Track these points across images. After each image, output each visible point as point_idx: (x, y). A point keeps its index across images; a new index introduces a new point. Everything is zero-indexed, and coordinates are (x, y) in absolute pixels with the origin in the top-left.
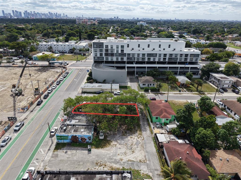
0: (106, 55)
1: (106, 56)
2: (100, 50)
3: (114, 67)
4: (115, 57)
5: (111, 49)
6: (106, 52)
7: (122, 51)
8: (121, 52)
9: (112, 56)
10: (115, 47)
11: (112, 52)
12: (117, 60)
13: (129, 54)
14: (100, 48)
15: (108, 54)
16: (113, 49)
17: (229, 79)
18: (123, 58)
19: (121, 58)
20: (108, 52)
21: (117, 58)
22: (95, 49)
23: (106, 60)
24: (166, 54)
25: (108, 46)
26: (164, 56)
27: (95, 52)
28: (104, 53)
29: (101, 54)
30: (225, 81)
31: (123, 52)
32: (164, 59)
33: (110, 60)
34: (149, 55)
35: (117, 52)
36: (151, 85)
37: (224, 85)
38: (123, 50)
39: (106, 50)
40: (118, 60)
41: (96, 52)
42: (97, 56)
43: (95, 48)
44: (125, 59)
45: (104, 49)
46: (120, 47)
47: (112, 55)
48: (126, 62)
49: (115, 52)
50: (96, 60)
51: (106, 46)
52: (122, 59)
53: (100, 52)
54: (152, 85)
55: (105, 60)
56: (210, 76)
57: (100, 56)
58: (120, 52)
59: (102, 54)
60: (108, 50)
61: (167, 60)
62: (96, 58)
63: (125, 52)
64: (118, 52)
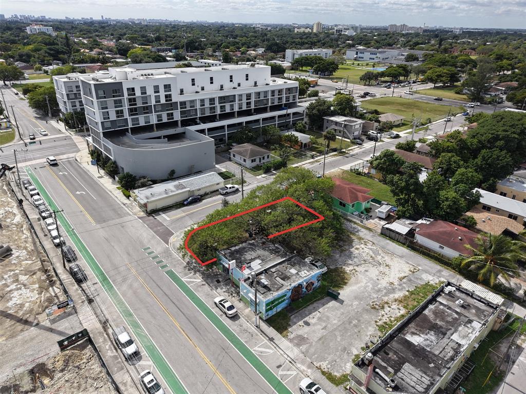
0: (133, 111)
1: (132, 115)
2: (115, 102)
3: (159, 138)
4: (154, 114)
5: (142, 97)
6: (130, 105)
7: (168, 97)
8: (166, 101)
9: (147, 113)
10: (150, 91)
11: (147, 103)
12: (158, 121)
13: (183, 104)
14: (114, 97)
15: (136, 109)
16: (146, 97)
17: (356, 122)
18: (172, 114)
19: (168, 115)
20: (136, 104)
21: (159, 117)
22: (101, 102)
23: (133, 125)
24: (250, 94)
25: (133, 89)
26: (247, 99)
27: (103, 108)
28: (127, 107)
29: (119, 113)
30: (355, 125)
31: (171, 100)
32: (248, 104)
33: (142, 123)
34: (223, 99)
35: (156, 102)
36: (264, 158)
37: (355, 133)
38: (170, 96)
39: (130, 100)
40: (162, 120)
41: (106, 108)
42: (109, 118)
43: (101, 98)
44: (177, 116)
45: (125, 97)
46: (162, 89)
47: (147, 110)
48: (180, 122)
49: (153, 102)
50: (107, 129)
51: (128, 89)
52: (170, 116)
53: (116, 107)
54: (266, 157)
55: (130, 126)
56: (325, 122)
57: (118, 117)
58: (163, 101)
59: (122, 111)
60: (134, 100)
61: (253, 107)
62: (108, 125)
63: (174, 100)
64: (159, 101)
